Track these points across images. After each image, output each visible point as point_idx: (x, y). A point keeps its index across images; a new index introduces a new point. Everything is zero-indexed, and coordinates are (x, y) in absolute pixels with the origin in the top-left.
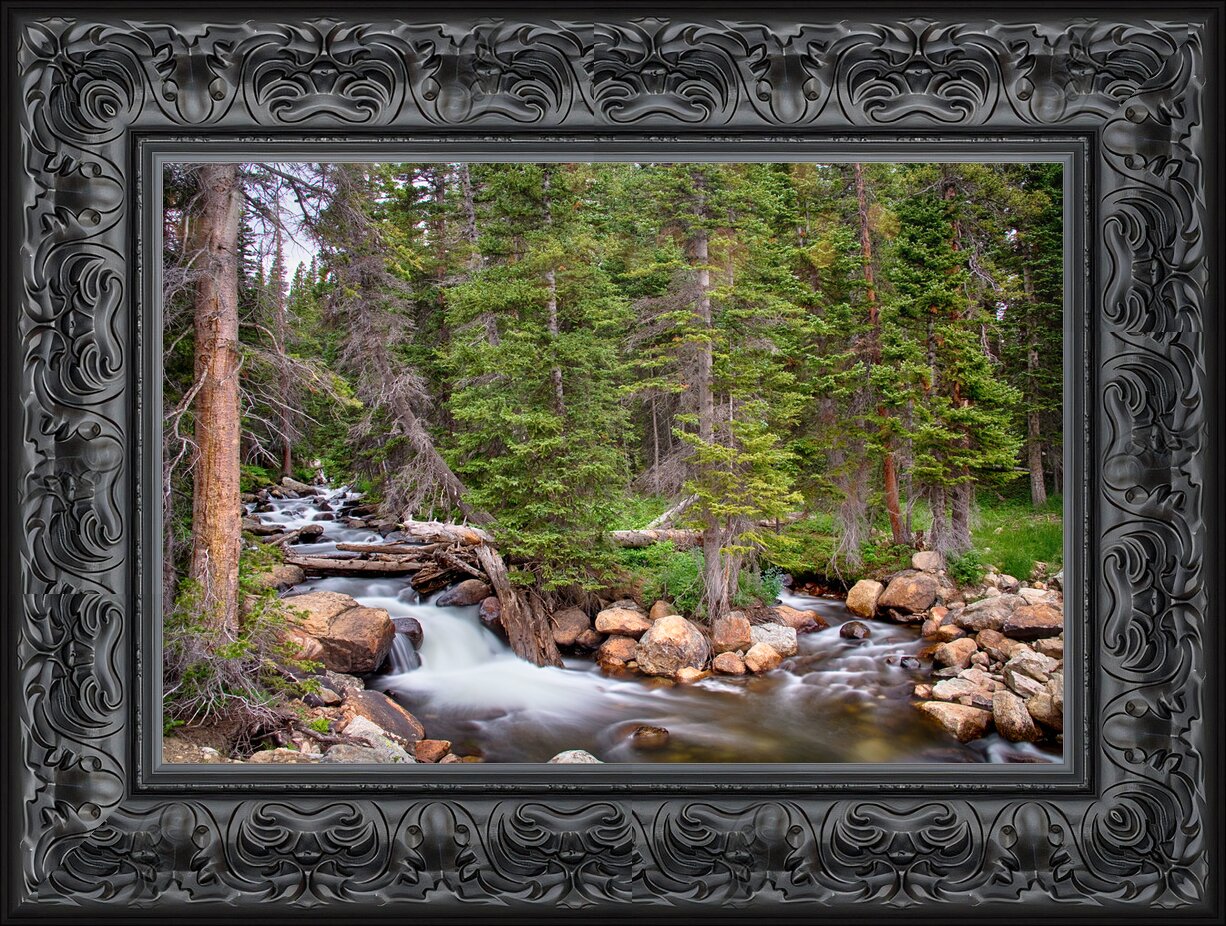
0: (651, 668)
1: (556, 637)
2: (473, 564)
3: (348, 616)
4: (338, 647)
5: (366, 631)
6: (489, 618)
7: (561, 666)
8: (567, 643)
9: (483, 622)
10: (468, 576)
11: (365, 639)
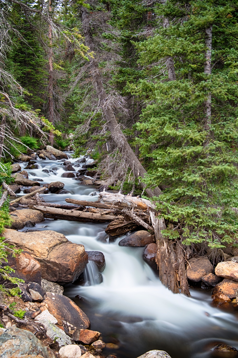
1: (188, 275)
2: (146, 221)
3: (61, 248)
4: (52, 266)
5: (69, 258)
6: (149, 257)
7: (188, 295)
8: (196, 280)
9: (144, 259)
10: (141, 228)
11: (68, 263)
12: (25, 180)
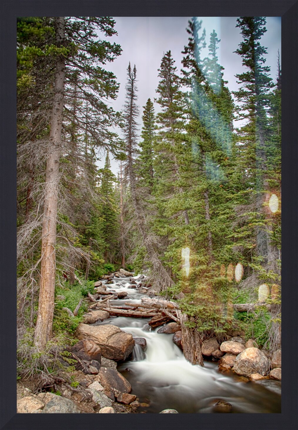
0: (239, 372)
1: (202, 352)
2: (175, 316)
3: (116, 336)
4: (109, 348)
5: (121, 343)
6: (177, 340)
7: (202, 365)
8: (208, 355)
9: (174, 342)
10: (172, 321)
11: (120, 346)
12: (103, 291)
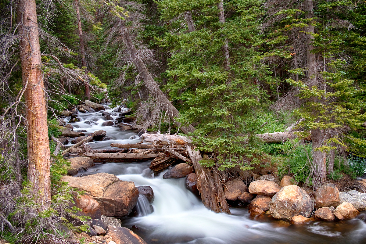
0: (277, 215)
1: (226, 196)
2: (184, 154)
3: (114, 186)
4: (108, 203)
5: (122, 194)
6: (191, 185)
7: (228, 213)
8: (233, 200)
9: (188, 188)
10: (181, 161)
11: (122, 199)
12: (71, 132)
